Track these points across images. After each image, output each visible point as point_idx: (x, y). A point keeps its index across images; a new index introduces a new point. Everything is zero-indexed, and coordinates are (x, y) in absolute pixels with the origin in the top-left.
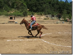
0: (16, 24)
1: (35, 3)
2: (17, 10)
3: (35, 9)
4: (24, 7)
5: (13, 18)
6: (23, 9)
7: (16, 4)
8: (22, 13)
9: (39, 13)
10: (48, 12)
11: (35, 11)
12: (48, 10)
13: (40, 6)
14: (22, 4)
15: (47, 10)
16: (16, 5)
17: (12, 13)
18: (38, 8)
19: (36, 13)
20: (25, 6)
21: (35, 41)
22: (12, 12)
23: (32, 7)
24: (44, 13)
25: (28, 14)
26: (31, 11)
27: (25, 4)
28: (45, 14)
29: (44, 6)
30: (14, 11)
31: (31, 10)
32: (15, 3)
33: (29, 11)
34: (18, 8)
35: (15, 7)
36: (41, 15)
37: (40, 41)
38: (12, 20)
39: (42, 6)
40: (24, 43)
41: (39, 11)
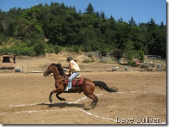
0: (18, 74)
1: (63, 26)
2: (19, 41)
3: (62, 38)
4: (37, 35)
5: (11, 60)
6: (34, 37)
7: (18, 26)
8: (32, 48)
9: (72, 48)
10: (92, 46)
11: (63, 44)
12: (92, 41)
13: (75, 32)
14: (33, 26)
15: (89, 42)
16: (19, 30)
17: (9, 47)
18: (70, 37)
19: (64, 48)
20: (39, 32)
21: (64, 112)
22: (10, 44)
23: (56, 33)
24: (82, 47)
25: (46, 50)
26: (54, 44)
27: (39, 27)
28: (86, 51)
29: (83, 32)
30: (12, 44)
31: (53, 41)
32: (16, 24)
33: (48, 43)
34: (22, 36)
35: (16, 33)
36: (77, 51)
37: (76, 113)
38: (7, 65)
39: (78, 32)
40: (38, 119)
41: (71, 44)
